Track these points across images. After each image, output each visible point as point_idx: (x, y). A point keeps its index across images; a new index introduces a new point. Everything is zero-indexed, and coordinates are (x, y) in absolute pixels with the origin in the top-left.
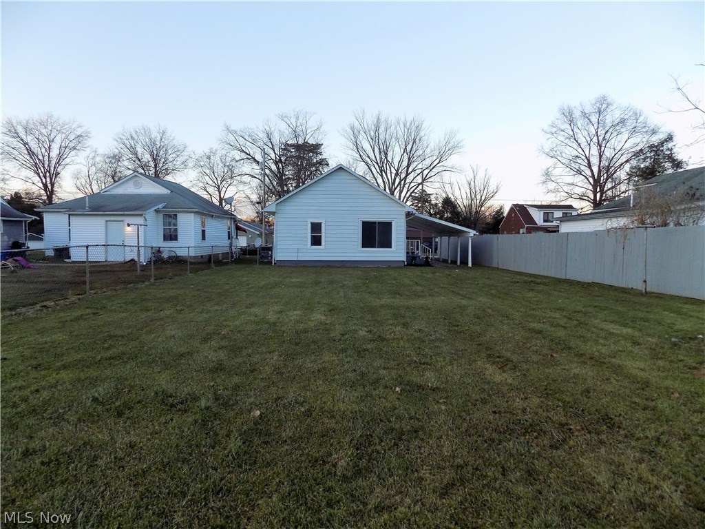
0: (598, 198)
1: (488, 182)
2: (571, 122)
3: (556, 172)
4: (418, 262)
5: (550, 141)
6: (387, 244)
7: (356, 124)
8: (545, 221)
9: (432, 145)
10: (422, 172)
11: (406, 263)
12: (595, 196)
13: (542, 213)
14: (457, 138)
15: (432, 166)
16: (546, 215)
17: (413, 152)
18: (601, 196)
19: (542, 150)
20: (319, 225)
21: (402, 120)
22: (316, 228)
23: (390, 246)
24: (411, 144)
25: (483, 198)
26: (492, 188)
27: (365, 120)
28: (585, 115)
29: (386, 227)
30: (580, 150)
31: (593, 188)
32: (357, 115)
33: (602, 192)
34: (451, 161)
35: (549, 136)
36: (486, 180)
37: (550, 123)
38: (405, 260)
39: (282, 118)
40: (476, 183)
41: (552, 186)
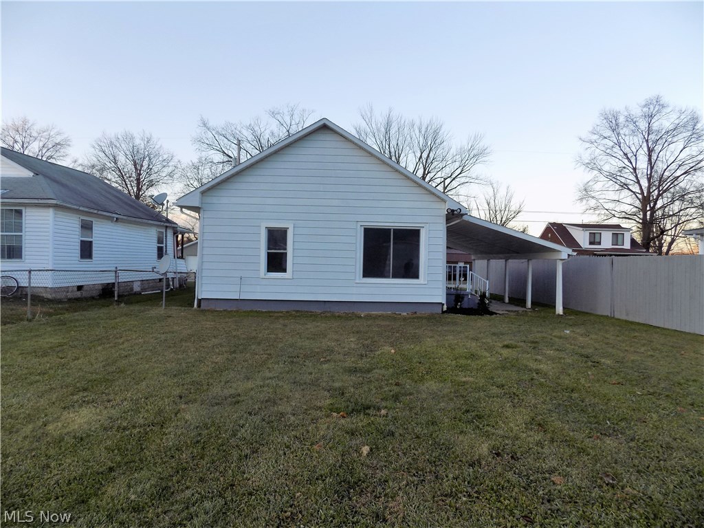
0: (648, 217)
1: (510, 201)
2: (615, 128)
3: (598, 186)
4: (465, 305)
5: (589, 151)
6: (409, 269)
7: (364, 124)
8: (591, 243)
9: (453, 151)
10: (444, 181)
11: (445, 308)
12: (645, 215)
13: (587, 233)
14: (481, 144)
15: (453, 176)
16: (592, 235)
17: (429, 161)
18: (652, 215)
19: (579, 161)
20: (283, 232)
21: (417, 123)
22: (277, 238)
23: (415, 275)
24: (428, 150)
25: (504, 220)
26: (514, 207)
27: (373, 118)
28: (631, 120)
29: (409, 238)
30: (626, 161)
31: (642, 206)
32: (363, 113)
33: (653, 210)
34: (477, 170)
35: (588, 145)
36: (508, 198)
37: (591, 129)
38: (444, 301)
39: (273, 114)
40: (496, 202)
41: (592, 203)
